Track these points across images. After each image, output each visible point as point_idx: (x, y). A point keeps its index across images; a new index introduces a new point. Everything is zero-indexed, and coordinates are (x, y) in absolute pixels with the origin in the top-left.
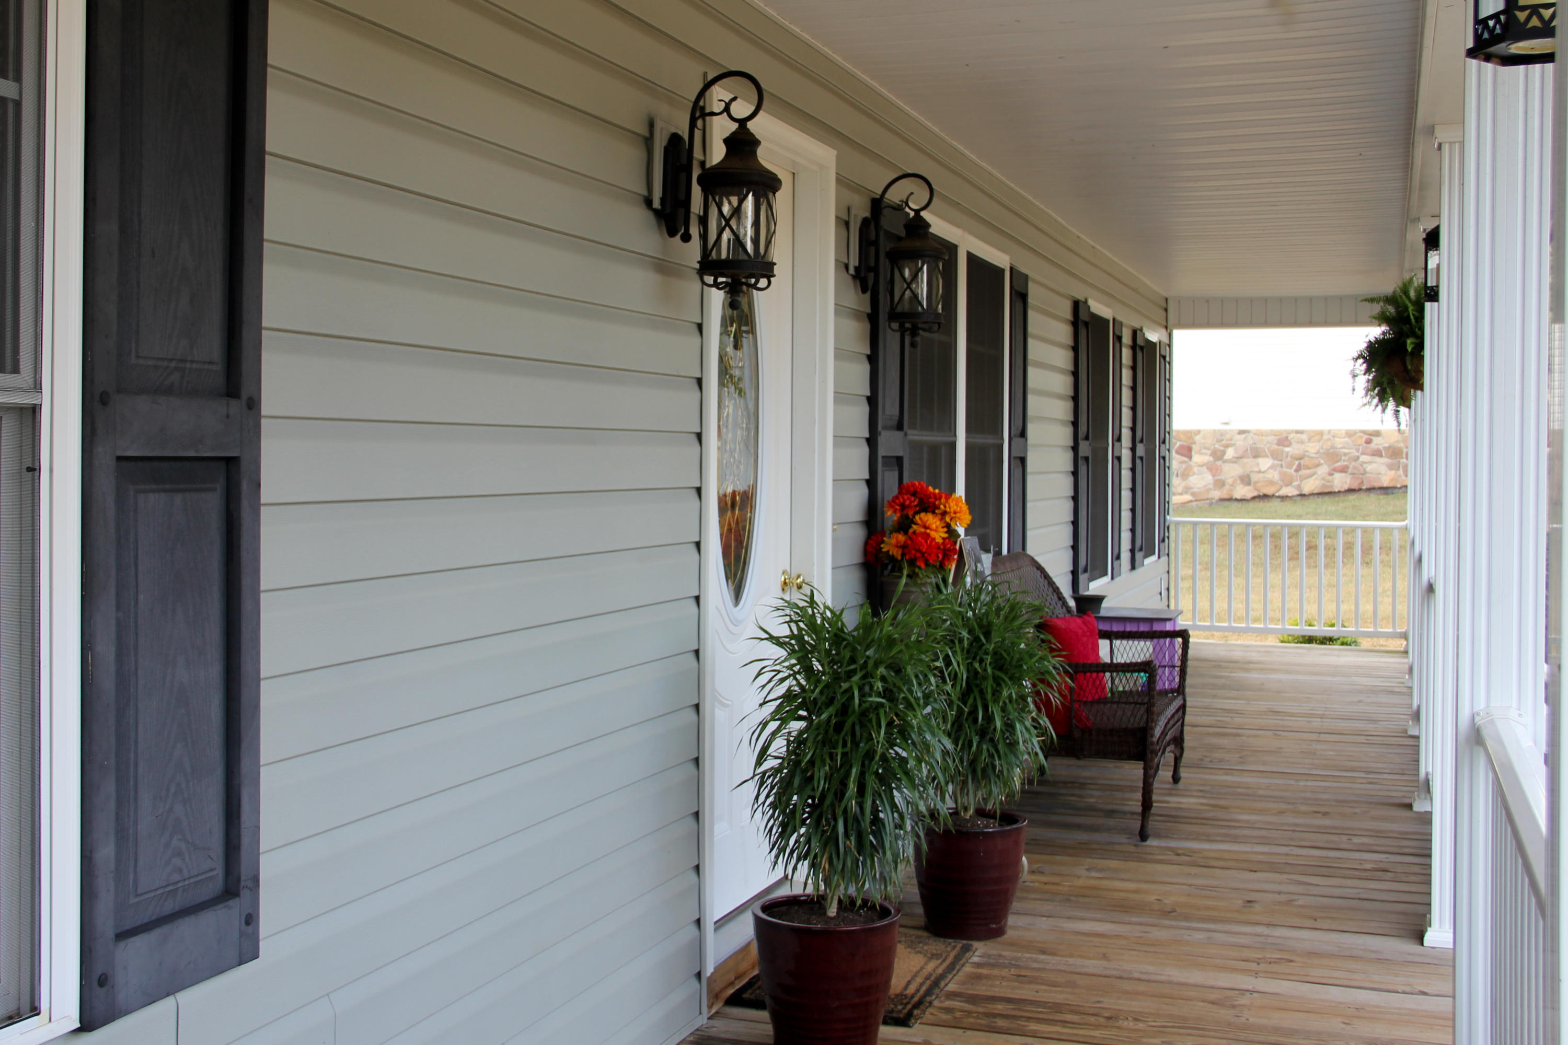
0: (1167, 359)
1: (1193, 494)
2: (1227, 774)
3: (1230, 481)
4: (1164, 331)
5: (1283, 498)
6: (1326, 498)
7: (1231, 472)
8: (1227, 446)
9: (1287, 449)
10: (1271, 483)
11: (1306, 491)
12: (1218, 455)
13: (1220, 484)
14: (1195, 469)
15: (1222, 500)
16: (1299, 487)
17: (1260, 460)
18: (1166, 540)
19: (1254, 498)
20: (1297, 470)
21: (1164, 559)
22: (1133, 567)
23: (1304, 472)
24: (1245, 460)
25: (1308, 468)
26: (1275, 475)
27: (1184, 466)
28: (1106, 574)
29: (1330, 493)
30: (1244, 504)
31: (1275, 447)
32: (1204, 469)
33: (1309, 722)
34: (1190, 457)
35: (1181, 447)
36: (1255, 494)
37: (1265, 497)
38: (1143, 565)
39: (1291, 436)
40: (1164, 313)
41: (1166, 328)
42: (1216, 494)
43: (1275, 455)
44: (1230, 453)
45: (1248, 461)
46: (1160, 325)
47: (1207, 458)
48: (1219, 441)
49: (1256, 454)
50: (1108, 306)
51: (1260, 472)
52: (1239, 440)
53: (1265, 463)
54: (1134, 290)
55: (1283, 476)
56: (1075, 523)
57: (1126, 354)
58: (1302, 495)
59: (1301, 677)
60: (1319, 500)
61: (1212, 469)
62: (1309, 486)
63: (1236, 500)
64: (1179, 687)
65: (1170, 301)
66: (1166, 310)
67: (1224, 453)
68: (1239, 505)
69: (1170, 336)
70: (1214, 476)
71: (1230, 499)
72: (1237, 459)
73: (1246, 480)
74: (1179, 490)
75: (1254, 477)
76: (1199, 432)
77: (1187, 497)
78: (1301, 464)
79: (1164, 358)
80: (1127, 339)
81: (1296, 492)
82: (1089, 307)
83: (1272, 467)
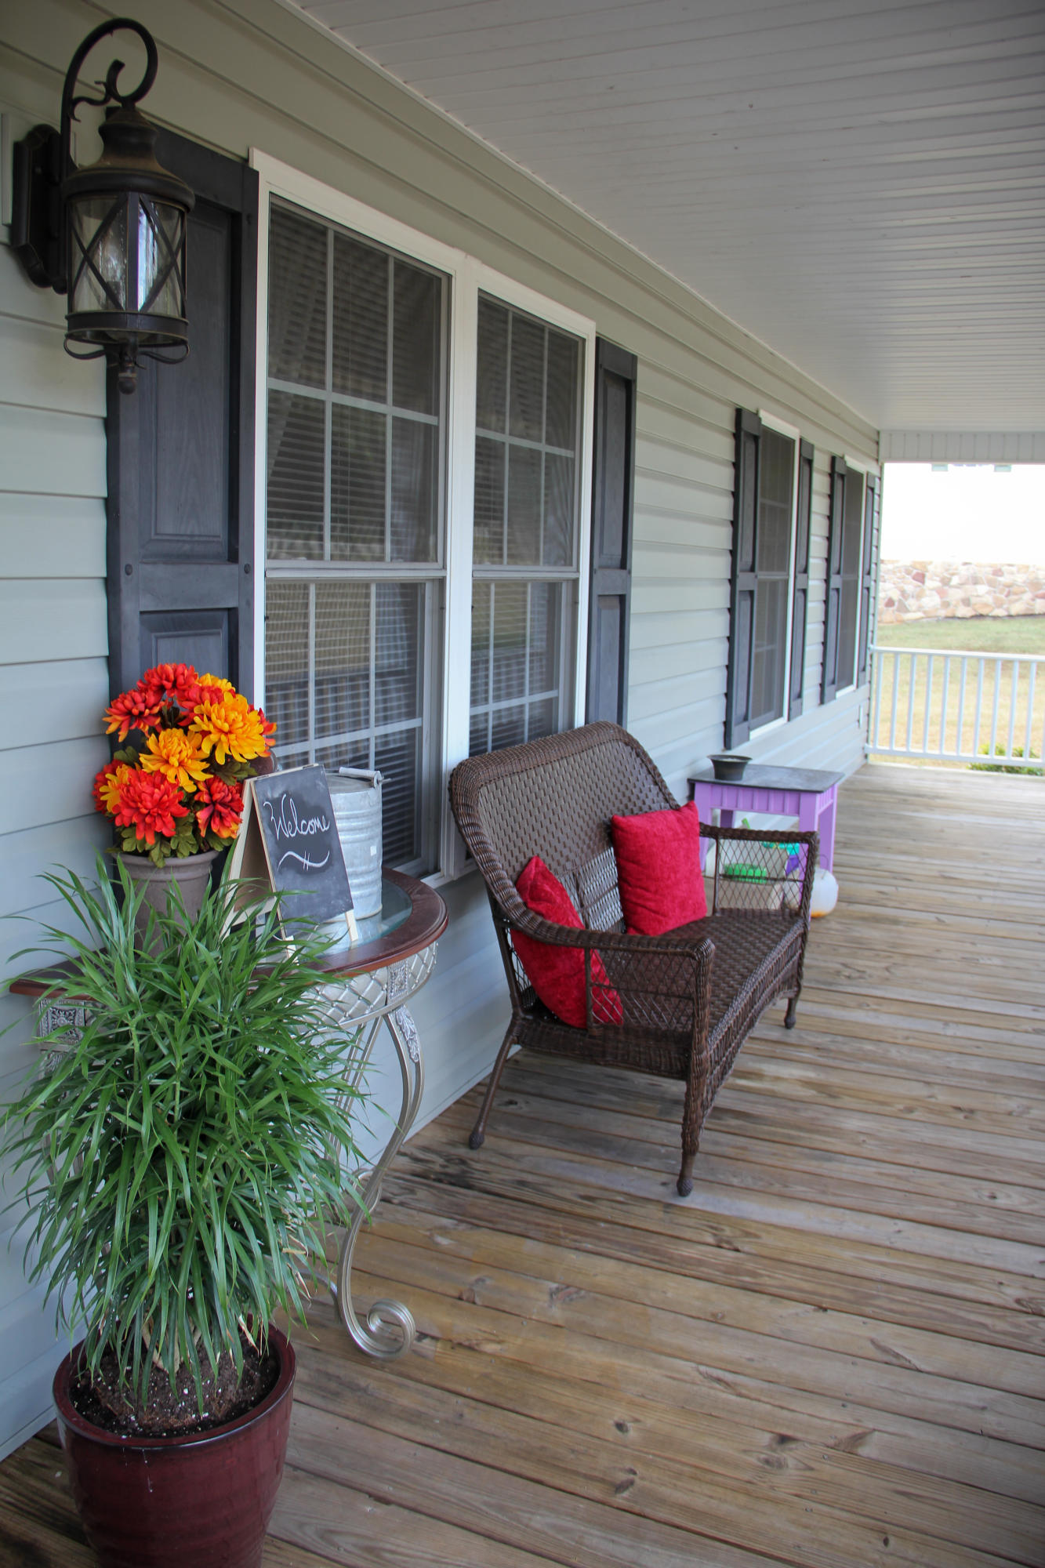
0: (877, 491)
1: (925, 612)
2: (860, 1006)
3: (954, 603)
4: (874, 464)
5: (995, 618)
6: (1029, 619)
7: (955, 595)
8: (953, 574)
9: (1000, 579)
10: (986, 605)
11: (1013, 612)
12: (946, 582)
13: (946, 605)
14: (927, 592)
15: (947, 617)
16: (1007, 610)
17: (978, 587)
18: (868, 668)
19: (972, 617)
20: (1007, 596)
21: (864, 688)
22: (822, 702)
23: (1013, 597)
24: (967, 586)
25: (1016, 594)
26: (989, 599)
27: (918, 589)
28: (780, 715)
29: (1032, 615)
30: (964, 622)
31: (991, 576)
32: (934, 593)
33: (980, 897)
34: (923, 582)
35: (918, 574)
36: (973, 613)
37: (981, 616)
38: (834, 698)
39: (1004, 569)
40: (875, 446)
41: (877, 460)
42: (943, 613)
43: (991, 583)
44: (955, 581)
45: (969, 587)
46: (869, 457)
47: (938, 584)
48: (947, 570)
49: (976, 581)
50: (793, 424)
51: (978, 596)
52: (963, 570)
53: (982, 589)
54: (836, 416)
55: (996, 600)
56: (729, 668)
57: (820, 482)
58: (1010, 616)
59: (983, 820)
60: (1023, 620)
61: (940, 592)
62: (1017, 608)
63: (959, 618)
64: (800, 907)
65: (882, 435)
66: (878, 443)
67: (950, 580)
68: (959, 621)
69: (881, 469)
70: (941, 598)
71: (953, 617)
72: (960, 585)
73: (966, 602)
74: (914, 608)
75: (973, 600)
76: (931, 563)
77: (919, 615)
78: (1010, 590)
79: (872, 489)
80: (821, 463)
81: (1005, 613)
82: (760, 419)
83: (988, 593)
